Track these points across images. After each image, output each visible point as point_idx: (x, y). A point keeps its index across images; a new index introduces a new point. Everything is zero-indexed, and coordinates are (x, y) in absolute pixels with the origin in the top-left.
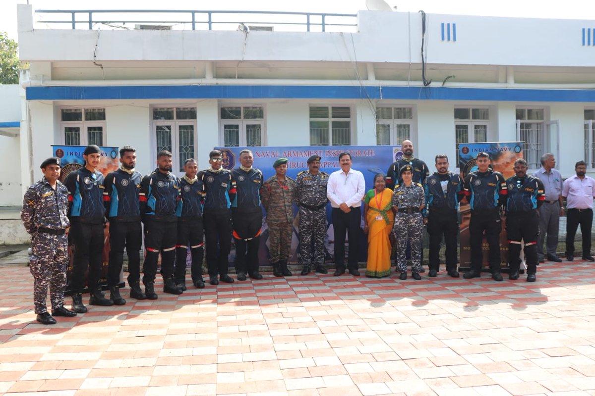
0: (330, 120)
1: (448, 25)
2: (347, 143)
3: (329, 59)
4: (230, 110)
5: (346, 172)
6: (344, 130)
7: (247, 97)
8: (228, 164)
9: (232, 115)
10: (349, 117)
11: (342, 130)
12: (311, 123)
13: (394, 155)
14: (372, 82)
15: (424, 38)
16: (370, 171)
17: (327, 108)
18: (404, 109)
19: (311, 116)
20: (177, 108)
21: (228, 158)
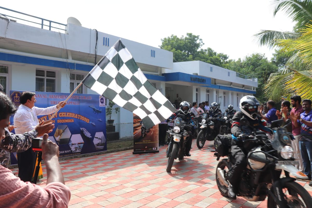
0: (45, 78)
1: (106, 38)
2: (53, 91)
3: (53, 46)
6: (52, 84)
7: (5, 60)
8: (18, 101)
10: (54, 77)
12: (37, 79)
13: (100, 99)
14: (70, 60)
15: (97, 42)
16: (90, 107)
17: (44, 71)
18: (80, 75)
19: (37, 75)
21: (18, 97)
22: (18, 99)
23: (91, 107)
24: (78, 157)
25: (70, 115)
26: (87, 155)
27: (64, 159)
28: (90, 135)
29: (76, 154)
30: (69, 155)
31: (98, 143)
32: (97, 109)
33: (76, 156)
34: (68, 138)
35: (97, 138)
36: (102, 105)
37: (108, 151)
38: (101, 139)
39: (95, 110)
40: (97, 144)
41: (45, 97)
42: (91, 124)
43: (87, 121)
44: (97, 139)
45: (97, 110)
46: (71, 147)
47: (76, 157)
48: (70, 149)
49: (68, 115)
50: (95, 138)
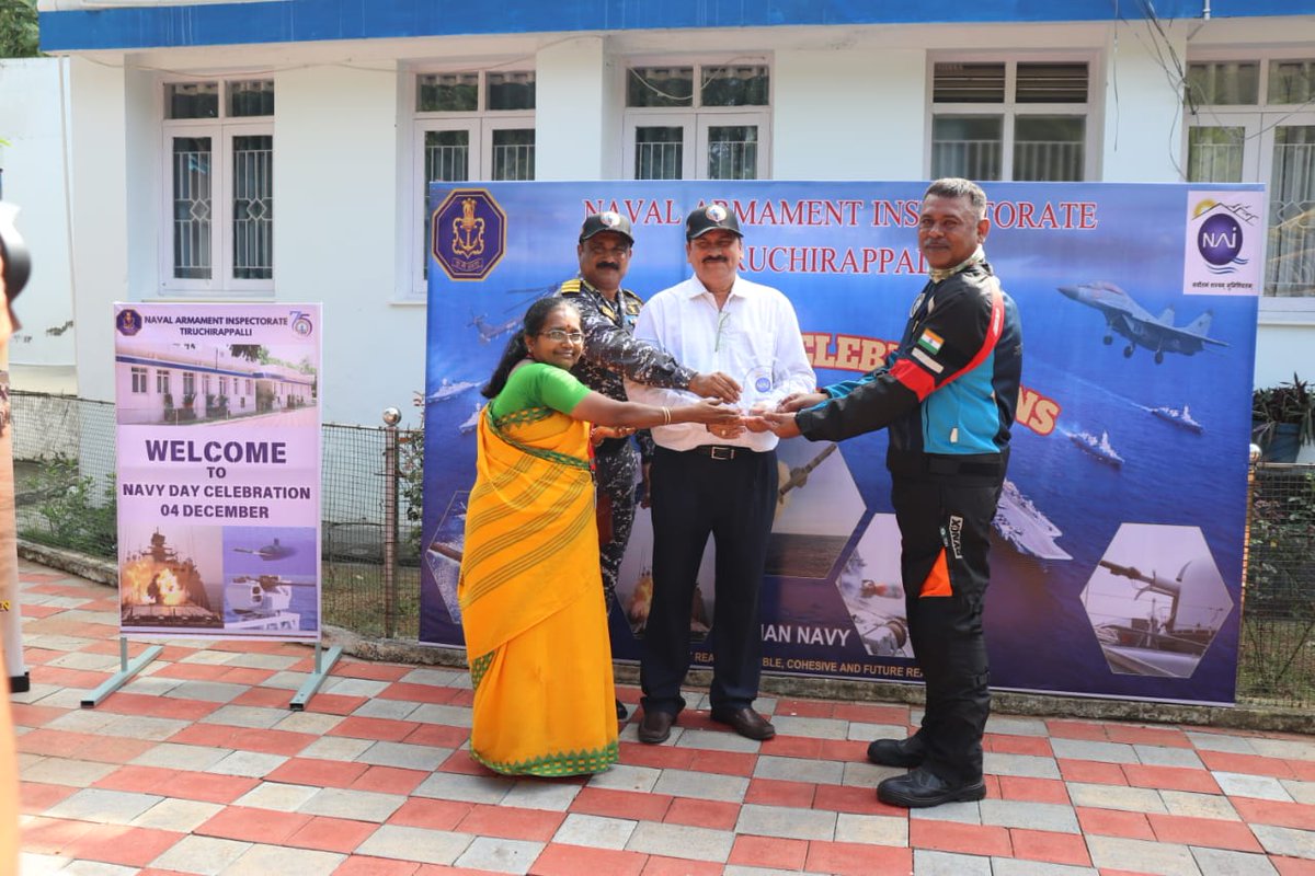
0: (1009, 110)
4: (662, 77)
5: (719, 291)
6: (1061, 150)
8: (478, 248)
9: (661, 94)
10: (1082, 99)
11: (1055, 149)
13: (1193, 227)
16: (1072, 295)
17: (1001, 67)
19: (938, 98)
20: (491, 76)
21: (479, 224)
22: (474, 233)
23: (1083, 292)
24: (910, 697)
25: (867, 355)
26: (1000, 699)
27: (781, 689)
28: (1057, 541)
29: (893, 670)
30: (832, 666)
31: (1135, 621)
32: (1156, 314)
33: (898, 683)
34: (839, 539)
35: (1133, 574)
36: (1226, 279)
37: (1248, 715)
38: (1175, 593)
39: (1131, 326)
40: (1128, 625)
41: (664, 217)
42: (1080, 444)
43: (1033, 414)
44: (1123, 579)
45: (1149, 326)
46: (852, 612)
47: (893, 691)
48: (848, 622)
49: (843, 352)
50: (1101, 573)
